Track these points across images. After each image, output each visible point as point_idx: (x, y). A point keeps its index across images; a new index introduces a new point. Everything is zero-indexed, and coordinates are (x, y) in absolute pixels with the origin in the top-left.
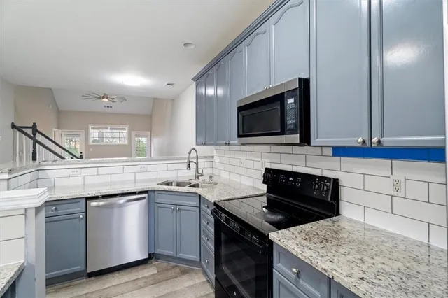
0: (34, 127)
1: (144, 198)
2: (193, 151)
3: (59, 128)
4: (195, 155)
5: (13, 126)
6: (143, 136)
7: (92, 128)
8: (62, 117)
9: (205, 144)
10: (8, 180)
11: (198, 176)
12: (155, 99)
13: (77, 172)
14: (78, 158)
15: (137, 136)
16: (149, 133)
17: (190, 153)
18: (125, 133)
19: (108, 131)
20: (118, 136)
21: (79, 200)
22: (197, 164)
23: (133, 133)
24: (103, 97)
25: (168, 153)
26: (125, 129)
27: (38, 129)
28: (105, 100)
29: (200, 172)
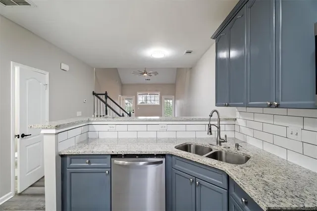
0: (106, 94)
1: (161, 162)
2: (215, 114)
3: (122, 95)
4: (217, 117)
5: (94, 94)
6: (170, 99)
7: (139, 95)
8: (124, 88)
9: (228, 106)
10: (56, 134)
11: (220, 142)
12: (178, 69)
13: (113, 127)
14: (120, 116)
15: (166, 99)
16: (174, 97)
17: (211, 116)
18: (158, 98)
19: (148, 96)
20: (154, 99)
21: (106, 156)
22: (219, 128)
23: (163, 97)
24: (144, 73)
25: (188, 114)
26: (158, 94)
27: (108, 95)
28: (145, 75)
29: (223, 136)
